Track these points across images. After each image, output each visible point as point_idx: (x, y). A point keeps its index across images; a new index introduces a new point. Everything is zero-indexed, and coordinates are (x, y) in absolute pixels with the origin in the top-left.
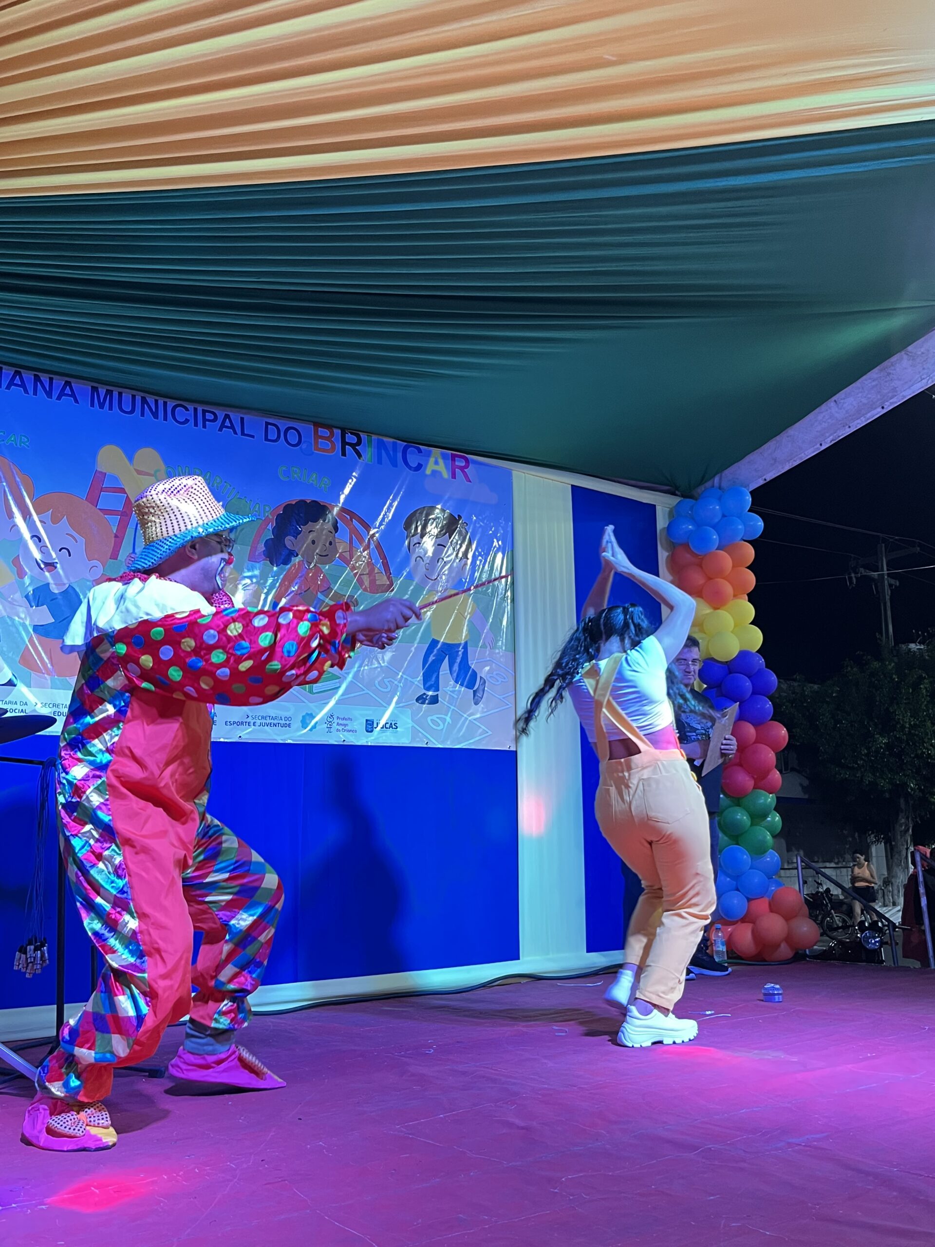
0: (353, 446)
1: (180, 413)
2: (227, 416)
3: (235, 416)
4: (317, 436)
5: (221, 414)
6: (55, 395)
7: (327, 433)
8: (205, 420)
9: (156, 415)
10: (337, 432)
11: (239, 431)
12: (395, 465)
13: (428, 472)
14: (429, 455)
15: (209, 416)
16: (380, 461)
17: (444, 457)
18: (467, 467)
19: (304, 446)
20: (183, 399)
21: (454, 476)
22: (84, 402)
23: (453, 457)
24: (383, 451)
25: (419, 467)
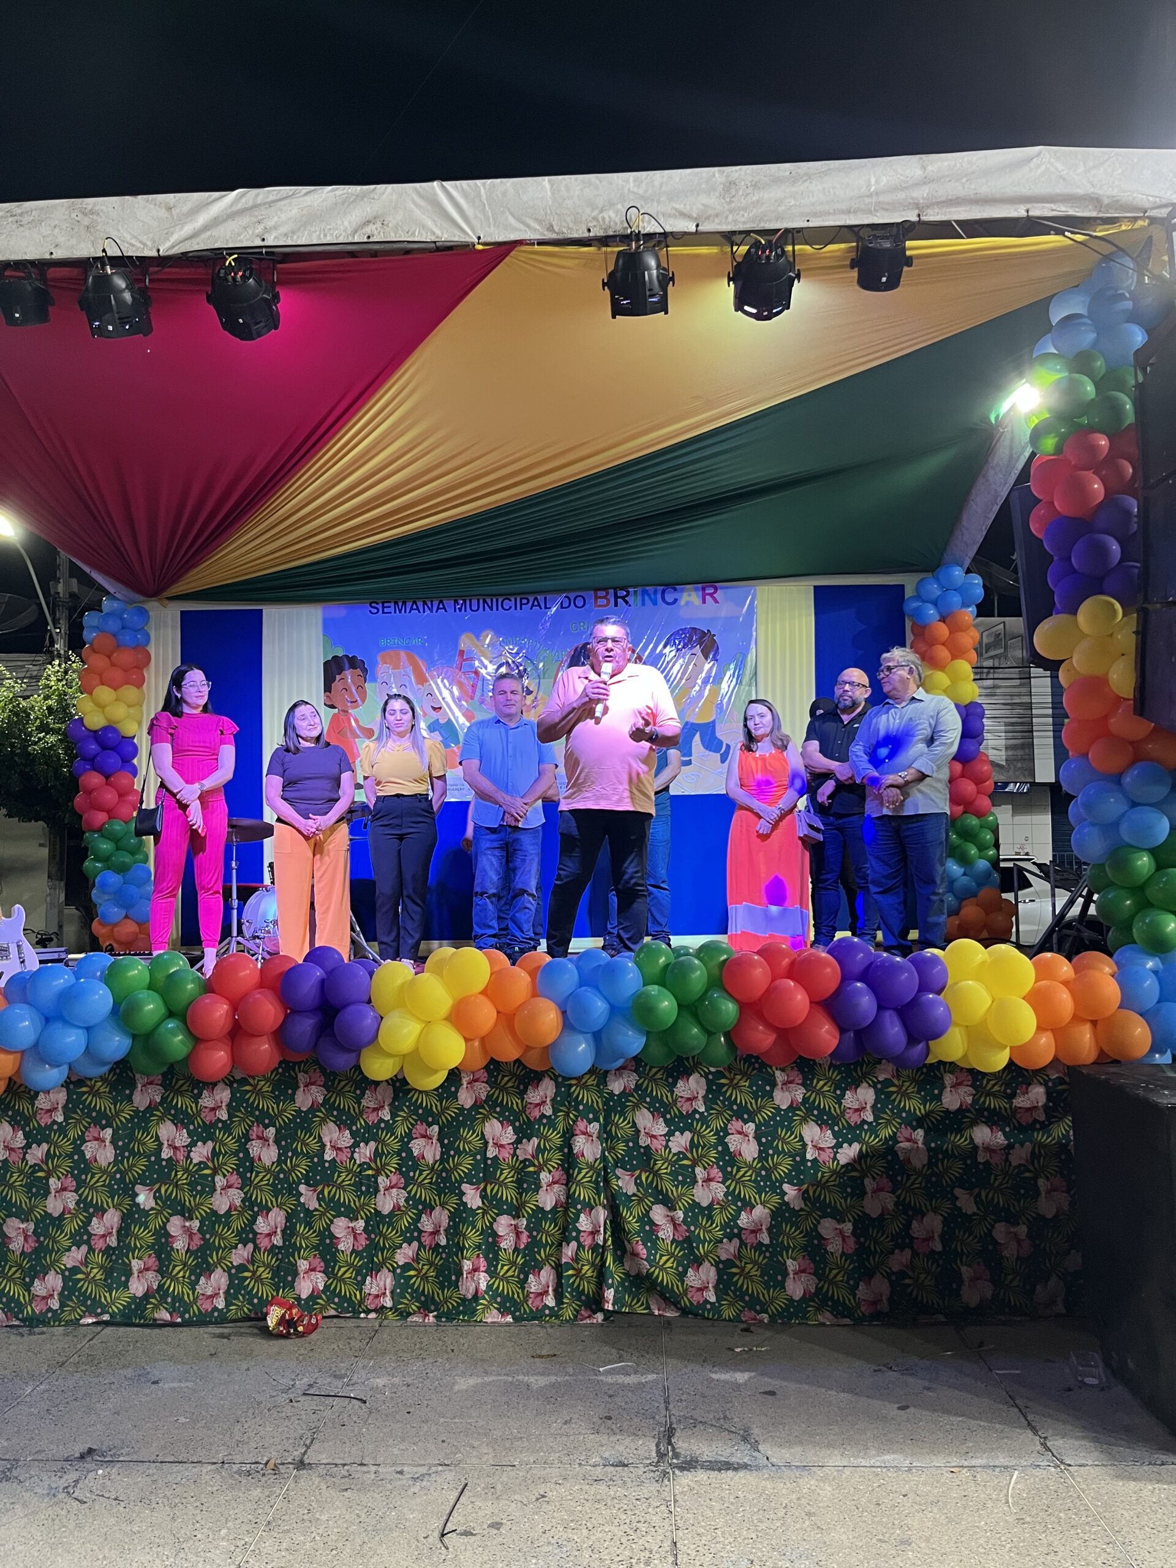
0: (623, 598)
1: (506, 605)
2: (536, 599)
3: (540, 598)
4: (596, 598)
5: (531, 599)
6: (435, 610)
7: (603, 593)
8: (521, 604)
9: (491, 609)
10: (611, 591)
11: (543, 606)
12: (655, 603)
13: (683, 602)
14: (682, 591)
15: (524, 601)
16: (643, 604)
17: (696, 590)
18: (715, 592)
19: (587, 606)
20: (507, 596)
21: (704, 602)
22: (450, 610)
23: (704, 589)
24: (646, 597)
25: (676, 600)
